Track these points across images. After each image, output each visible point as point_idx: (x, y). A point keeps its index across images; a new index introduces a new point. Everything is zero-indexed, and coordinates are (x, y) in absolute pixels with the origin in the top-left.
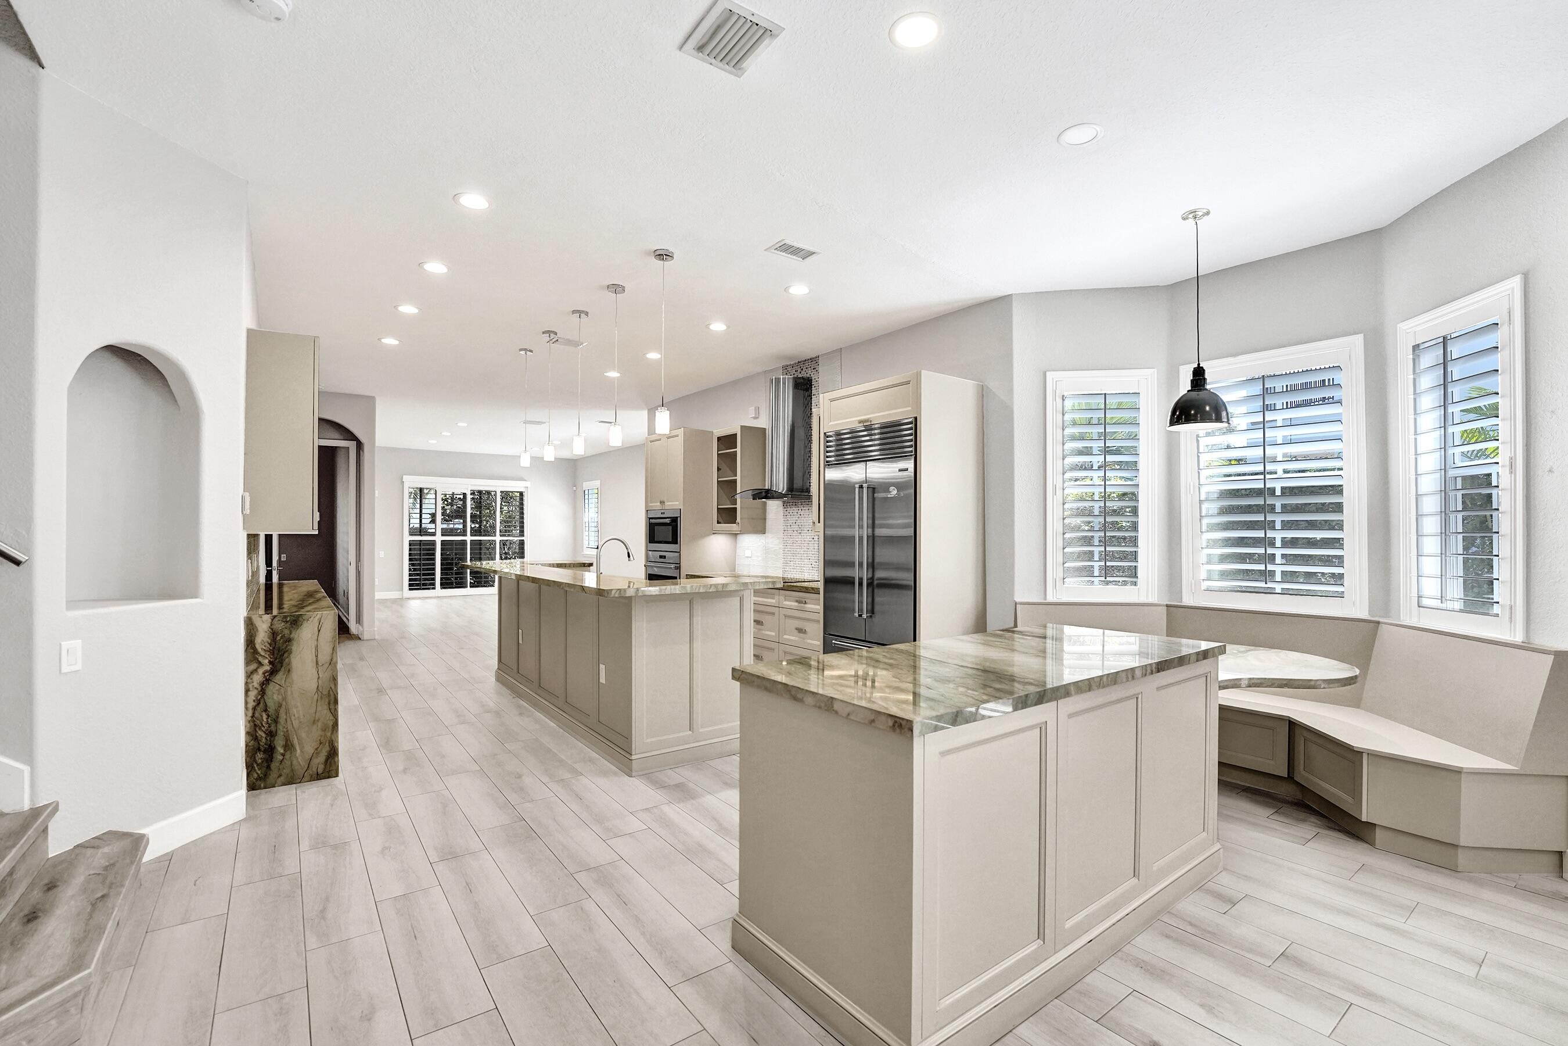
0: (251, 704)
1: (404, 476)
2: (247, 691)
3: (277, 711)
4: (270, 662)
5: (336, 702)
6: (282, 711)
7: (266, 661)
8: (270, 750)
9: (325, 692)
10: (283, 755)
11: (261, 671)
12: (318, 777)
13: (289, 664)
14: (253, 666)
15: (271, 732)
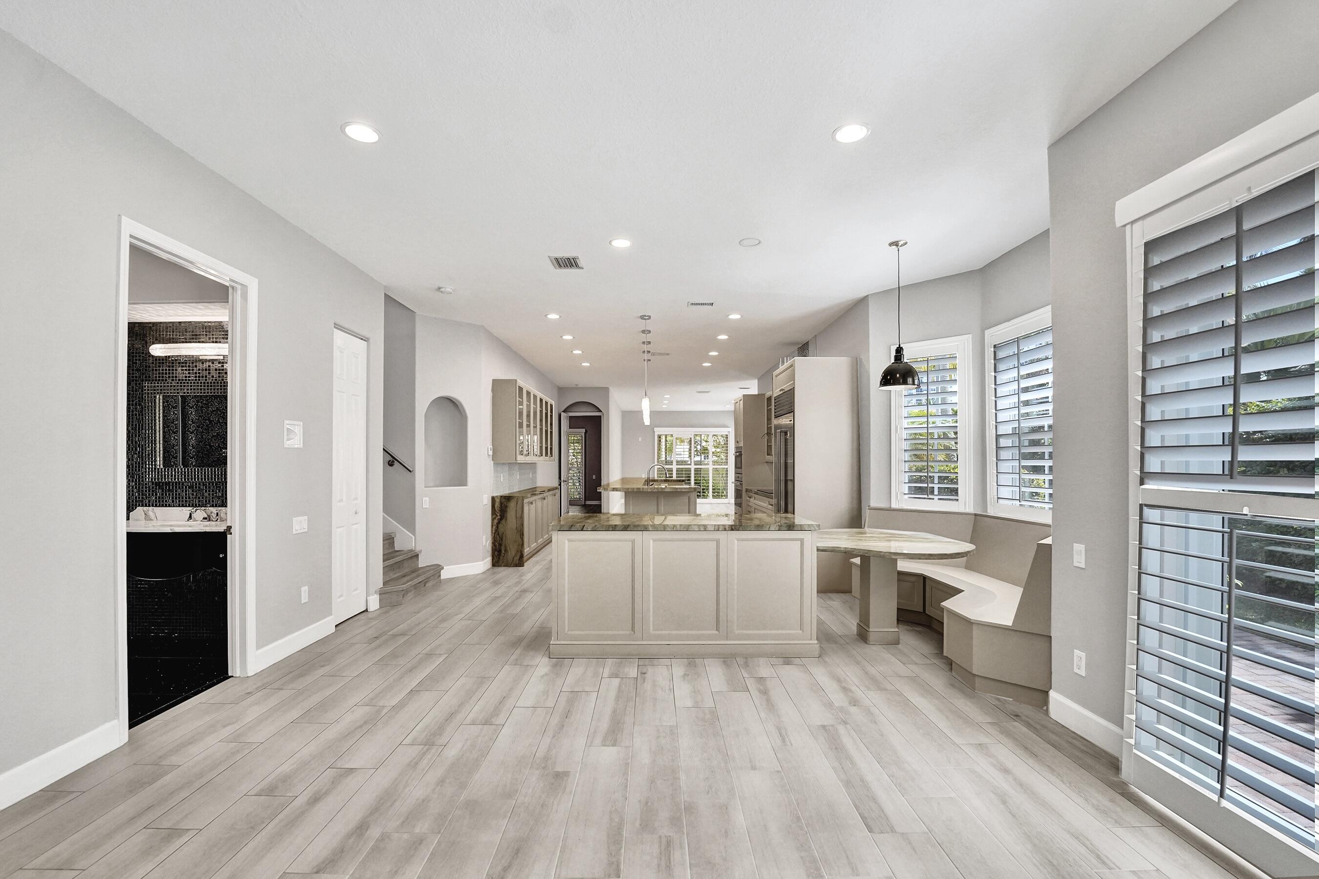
0: (494, 532)
1: (655, 428)
2: (492, 526)
3: (502, 535)
4: (500, 515)
5: (523, 534)
6: (504, 535)
7: (498, 515)
8: (500, 551)
9: (519, 530)
10: (504, 554)
11: (497, 518)
12: (516, 566)
13: (506, 517)
14: (494, 516)
15: (500, 544)
